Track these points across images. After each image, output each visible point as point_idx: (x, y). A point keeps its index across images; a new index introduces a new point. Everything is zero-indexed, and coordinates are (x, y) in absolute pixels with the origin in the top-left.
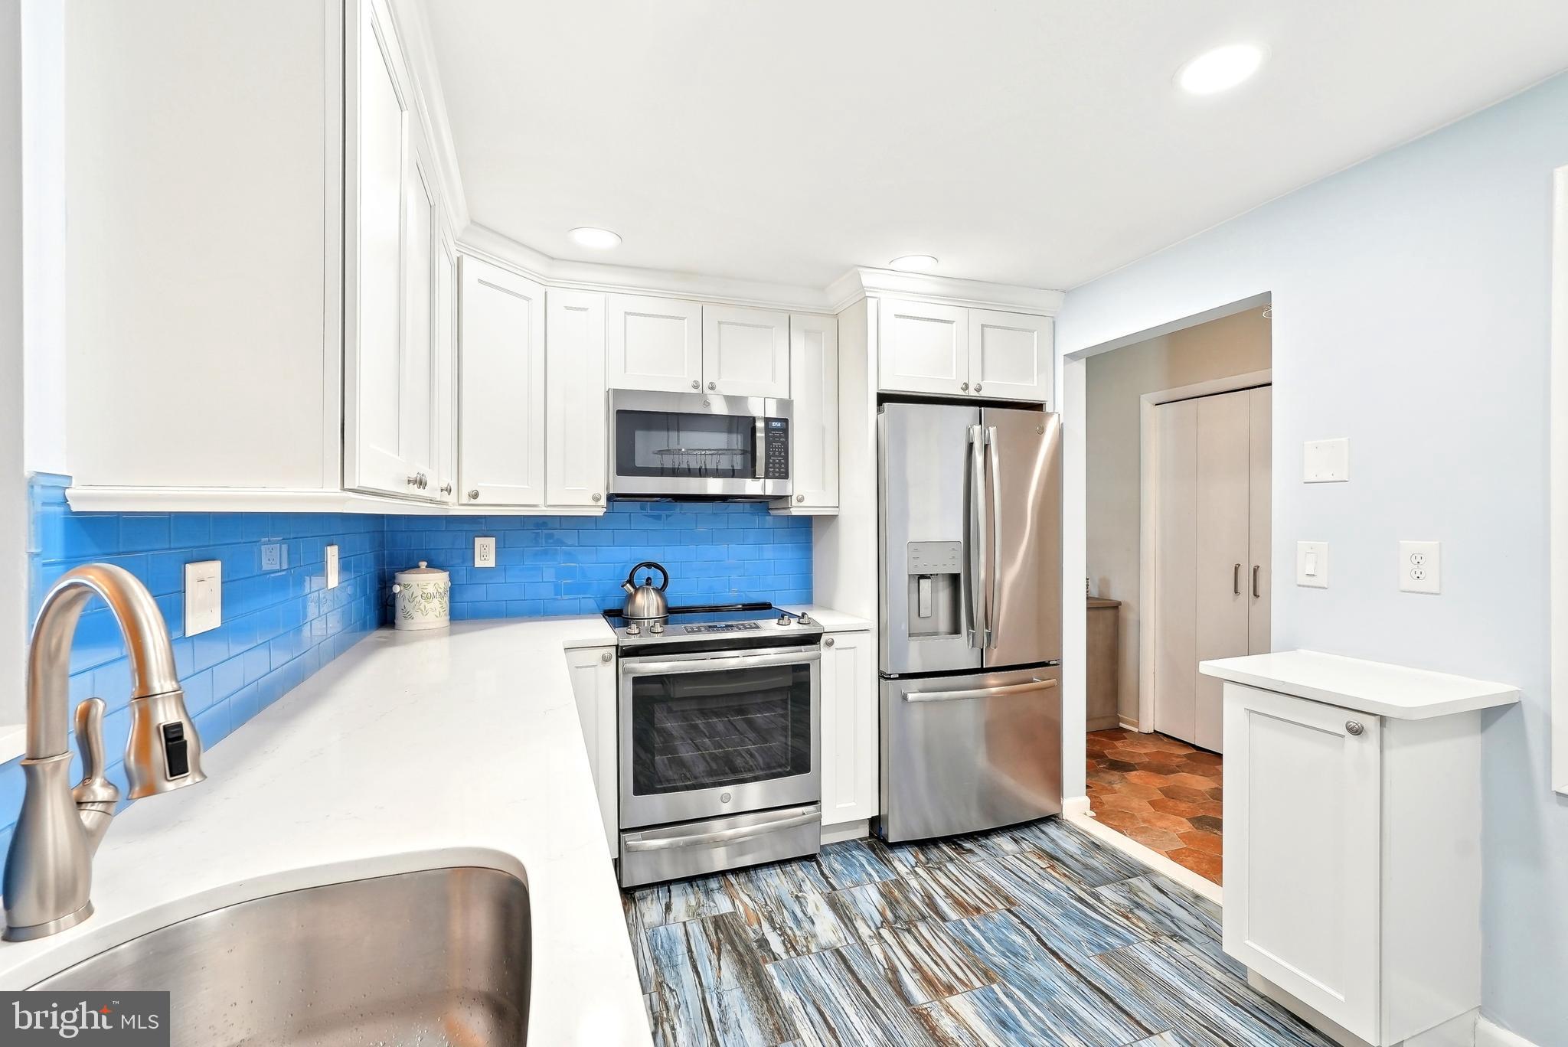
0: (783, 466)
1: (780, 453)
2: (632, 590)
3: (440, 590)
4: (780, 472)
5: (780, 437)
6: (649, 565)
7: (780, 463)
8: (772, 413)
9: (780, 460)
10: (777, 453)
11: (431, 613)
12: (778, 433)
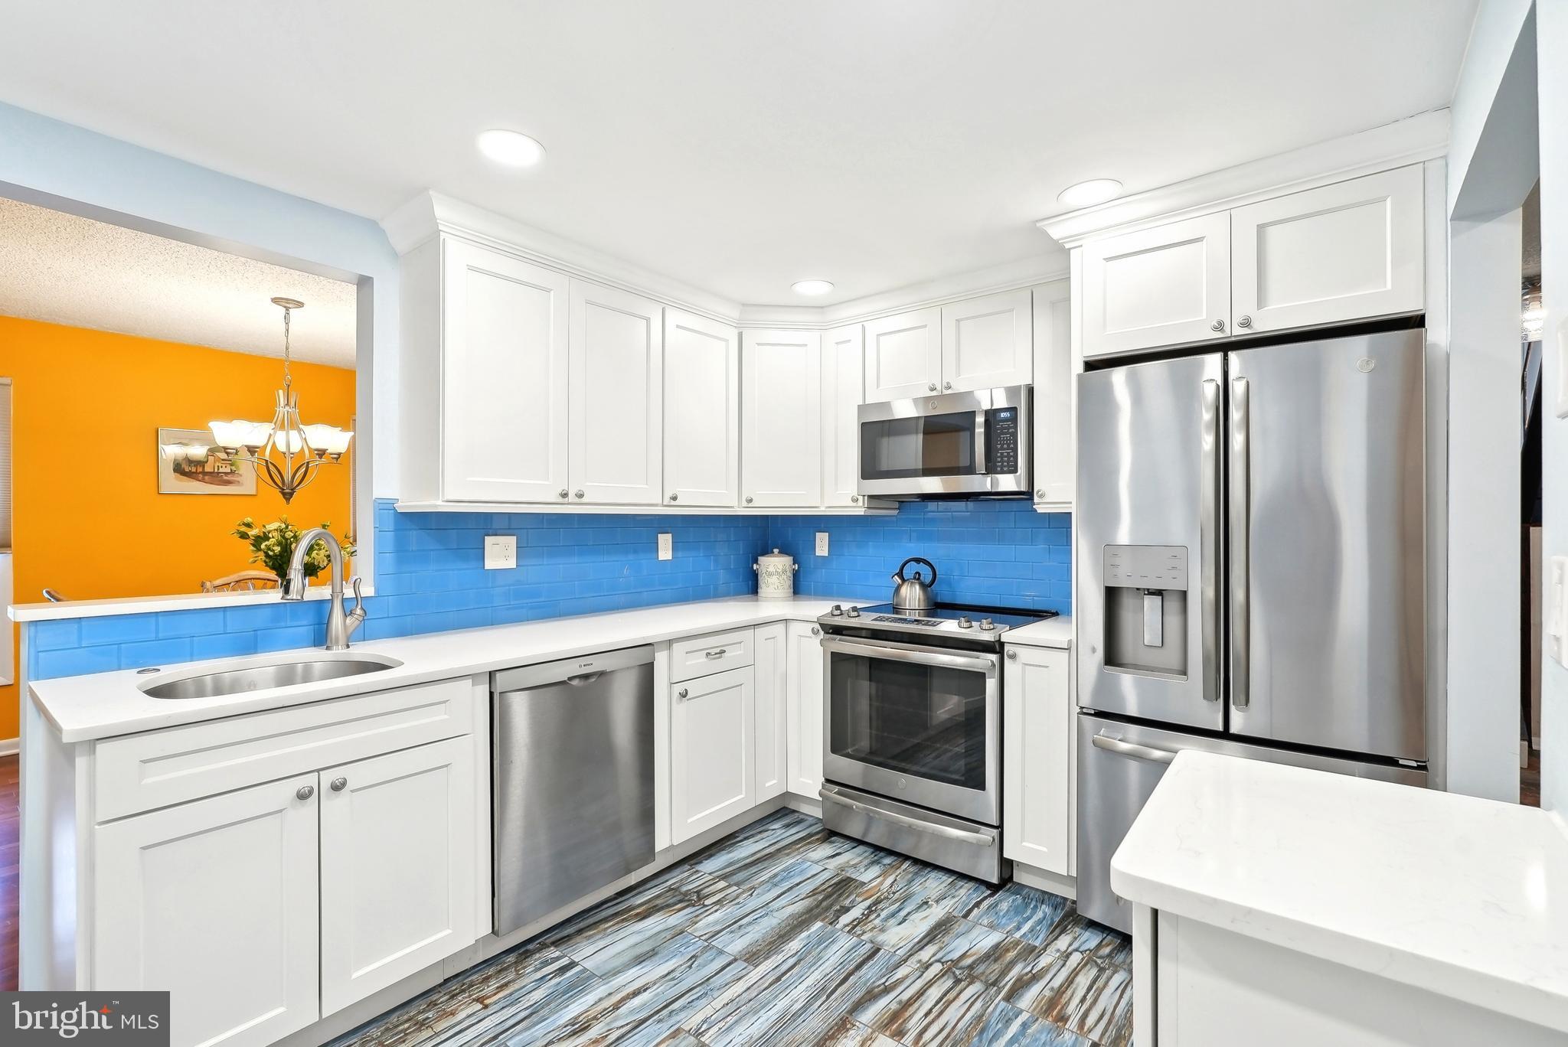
0: (1012, 459)
1: (1008, 445)
2: (900, 581)
3: (778, 570)
4: (1009, 466)
5: (1009, 428)
6: (918, 560)
7: (1008, 456)
8: (1001, 402)
9: (1008, 453)
10: (1005, 446)
11: (772, 587)
12: (1005, 424)
